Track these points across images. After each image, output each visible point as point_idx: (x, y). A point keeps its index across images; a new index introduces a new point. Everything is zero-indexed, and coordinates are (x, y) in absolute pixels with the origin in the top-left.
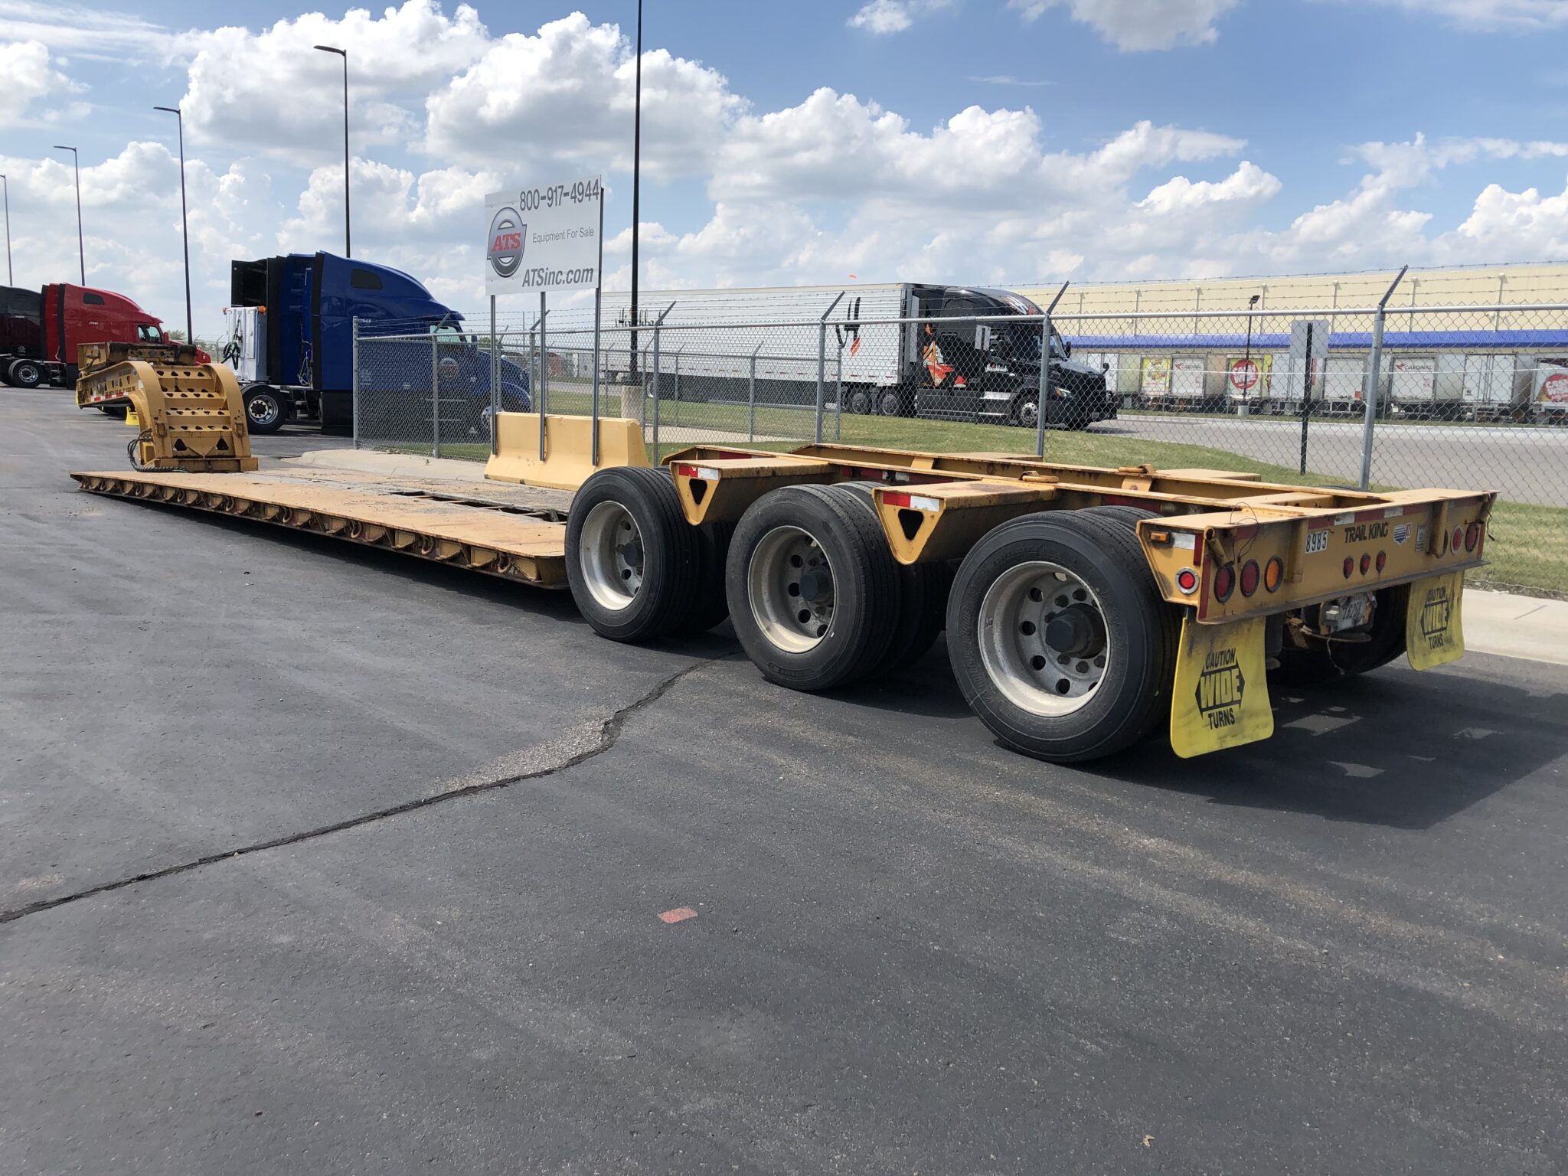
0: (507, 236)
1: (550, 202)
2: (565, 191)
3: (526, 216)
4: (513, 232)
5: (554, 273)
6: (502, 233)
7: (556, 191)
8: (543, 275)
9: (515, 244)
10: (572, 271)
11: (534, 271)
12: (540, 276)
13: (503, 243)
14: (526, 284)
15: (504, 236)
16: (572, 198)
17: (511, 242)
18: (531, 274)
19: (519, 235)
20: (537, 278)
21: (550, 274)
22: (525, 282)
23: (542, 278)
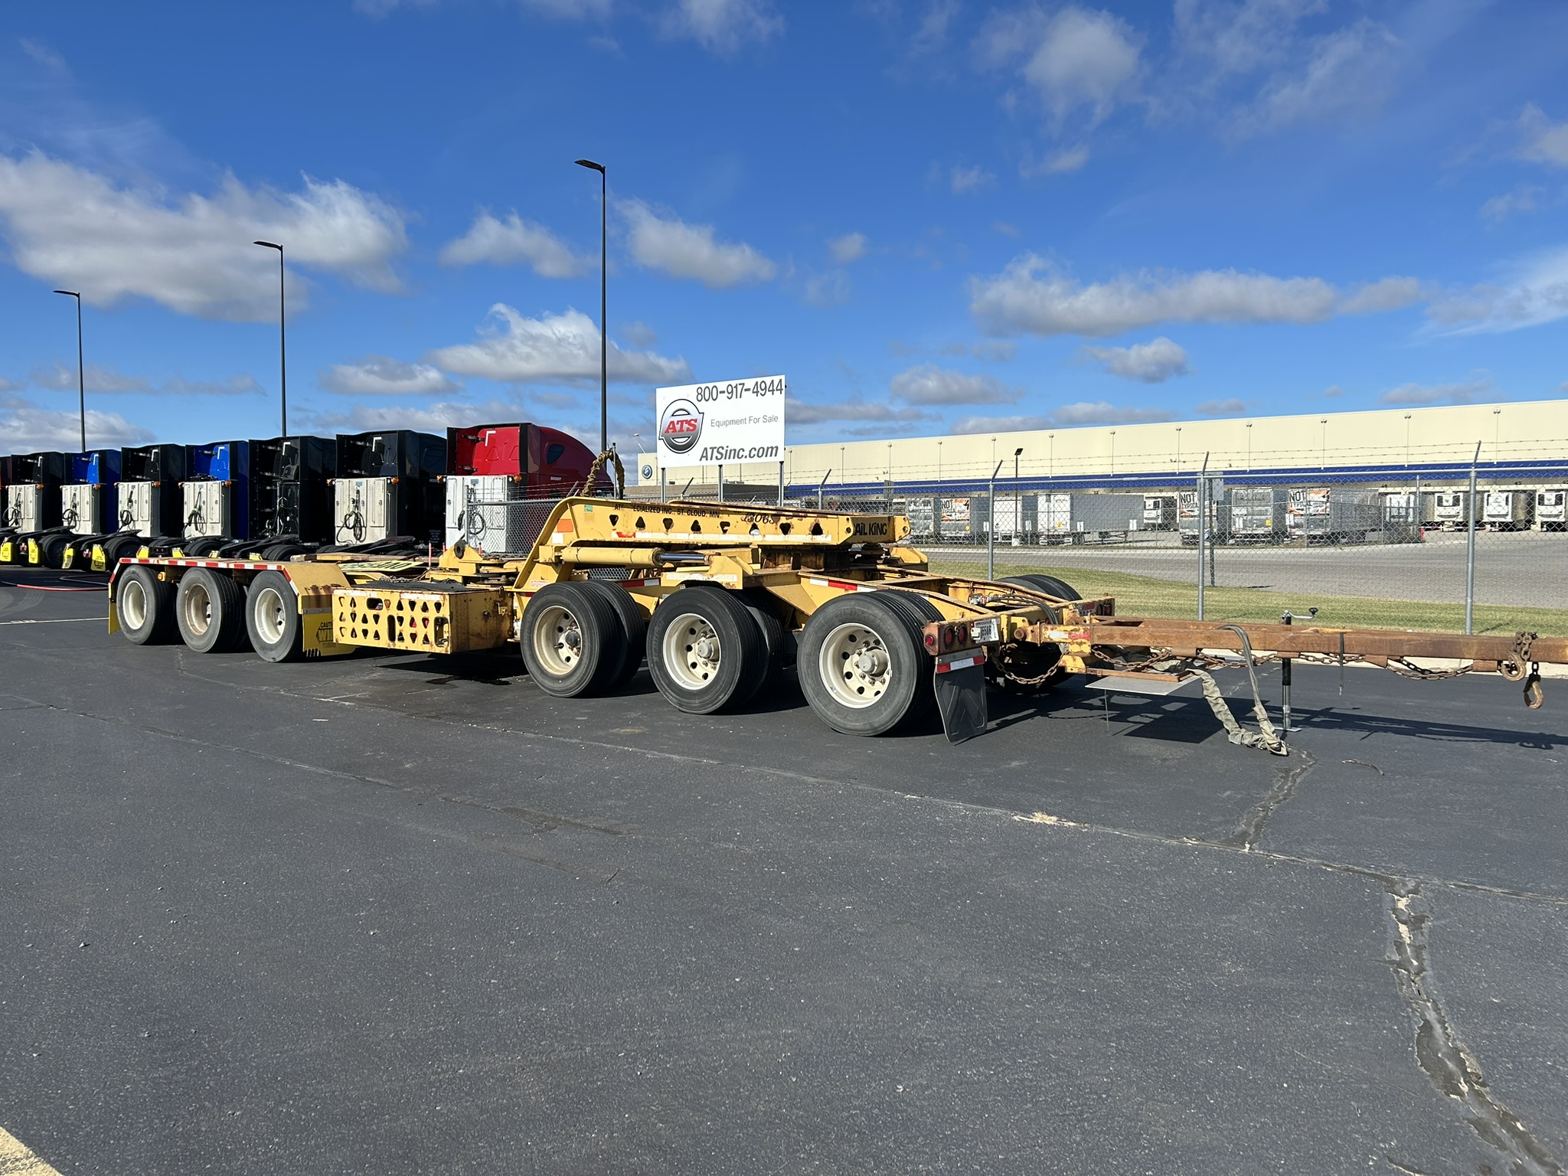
0: (682, 422)
1: (730, 396)
2: (745, 387)
3: (703, 406)
4: (688, 418)
5: (735, 450)
6: (675, 419)
7: (736, 387)
8: (724, 452)
9: (691, 428)
11: (713, 449)
12: (718, 452)
13: (678, 427)
14: (704, 459)
15: (678, 422)
16: (754, 392)
17: (686, 426)
18: (710, 451)
19: (696, 421)
20: (715, 454)
21: (731, 451)
22: (702, 457)
23: (722, 454)
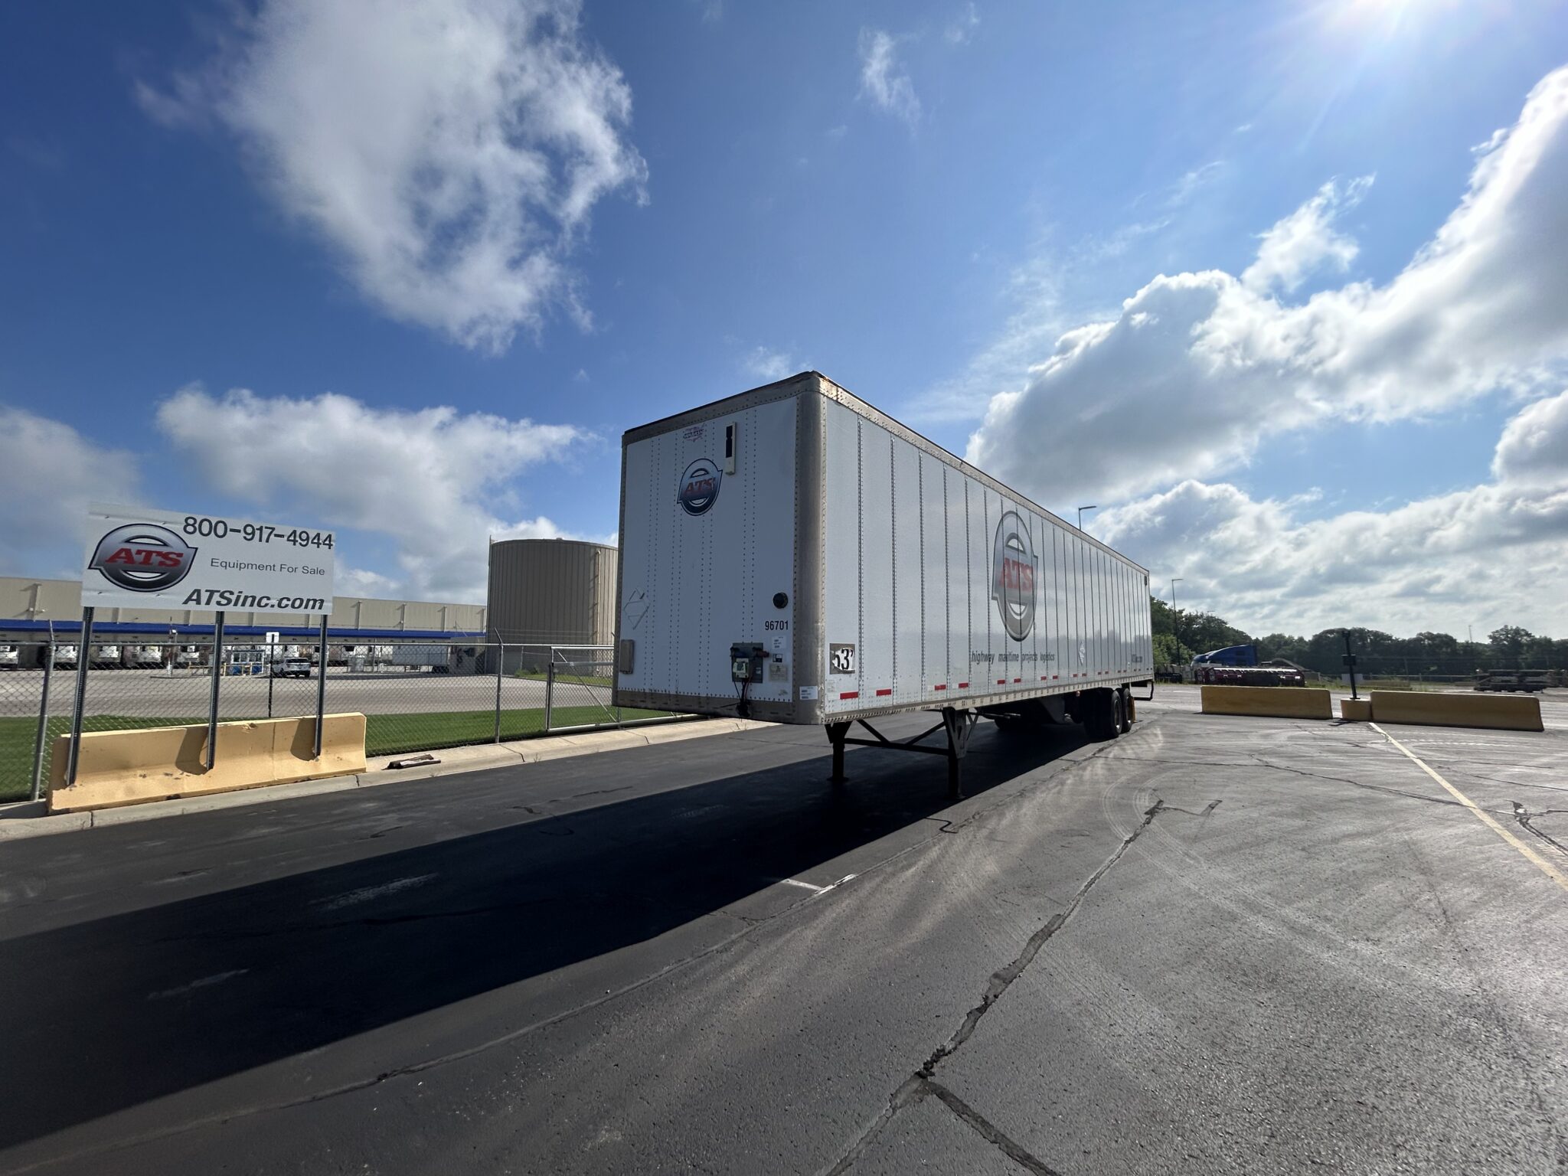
0: (149, 553)
1: (249, 537)
2: (275, 532)
3: (194, 540)
4: (164, 550)
5: (254, 598)
6: (134, 548)
7: (261, 529)
8: (233, 598)
9: (169, 562)
10: (288, 600)
11: (212, 593)
12: (222, 596)
13: (139, 558)
14: (192, 604)
15: (139, 552)
16: (288, 540)
18: (205, 596)
19: (180, 555)
20: (216, 597)
21: (246, 598)
22: (189, 599)
23: (229, 601)
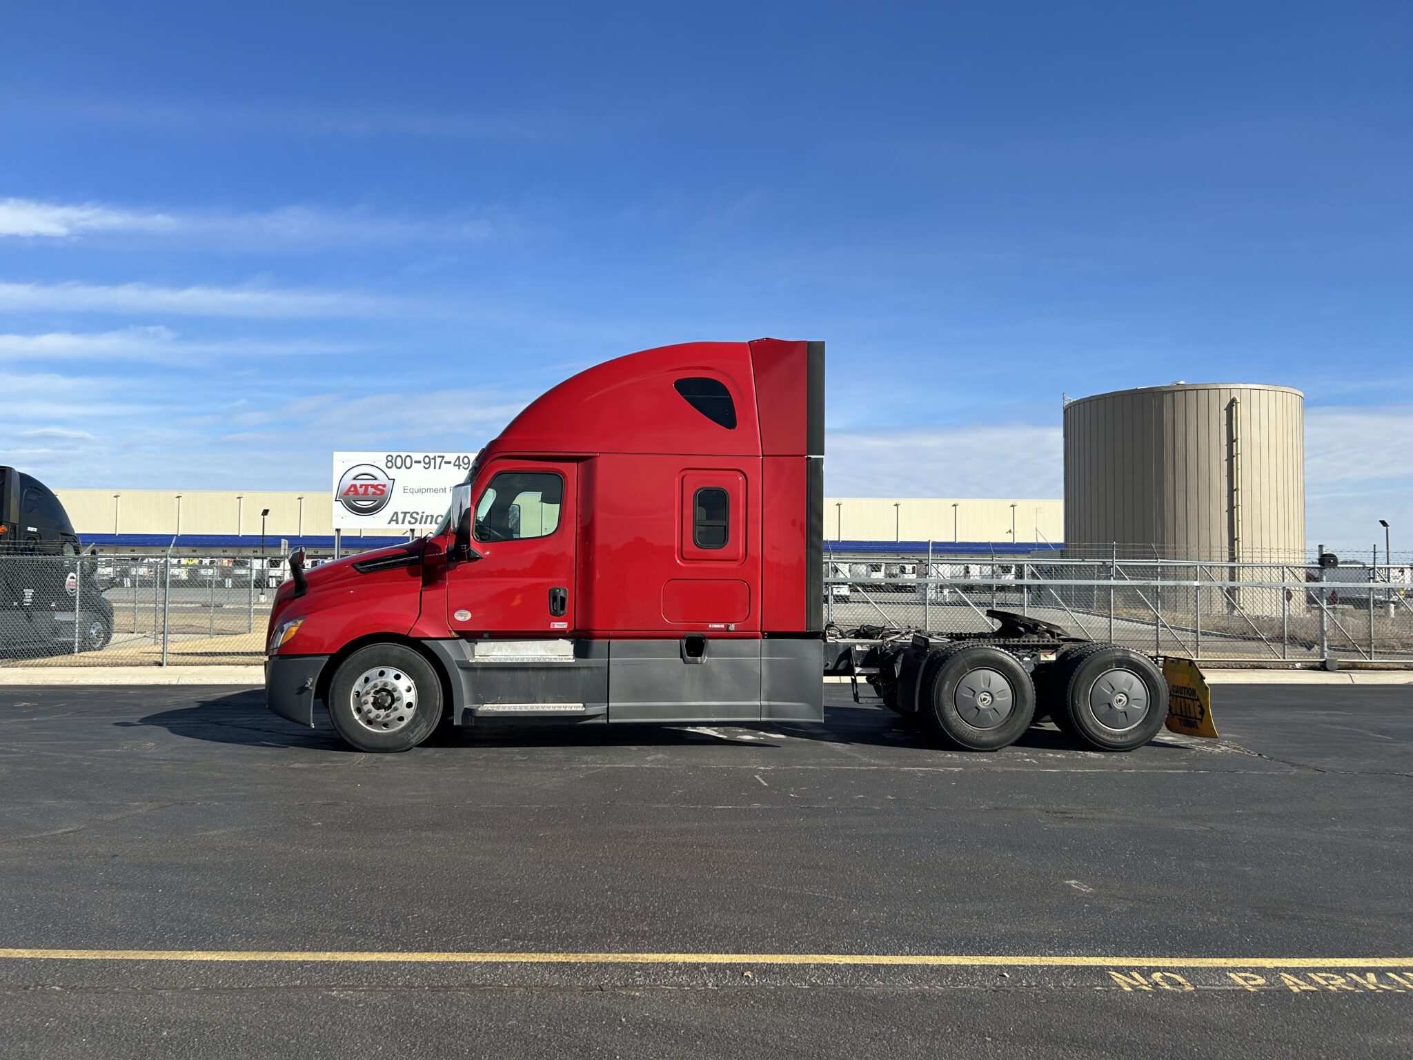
0: (367, 486)
1: (427, 466)
2: (445, 460)
3: (392, 473)
4: (375, 482)
5: (432, 516)
6: (358, 483)
7: (434, 458)
8: (419, 517)
9: (378, 492)
11: (405, 513)
12: (412, 517)
13: (361, 490)
14: (393, 523)
15: (361, 486)
16: (455, 465)
17: (371, 490)
18: (401, 517)
19: (384, 486)
20: (408, 518)
21: (427, 516)
22: (391, 520)
23: (416, 520)
